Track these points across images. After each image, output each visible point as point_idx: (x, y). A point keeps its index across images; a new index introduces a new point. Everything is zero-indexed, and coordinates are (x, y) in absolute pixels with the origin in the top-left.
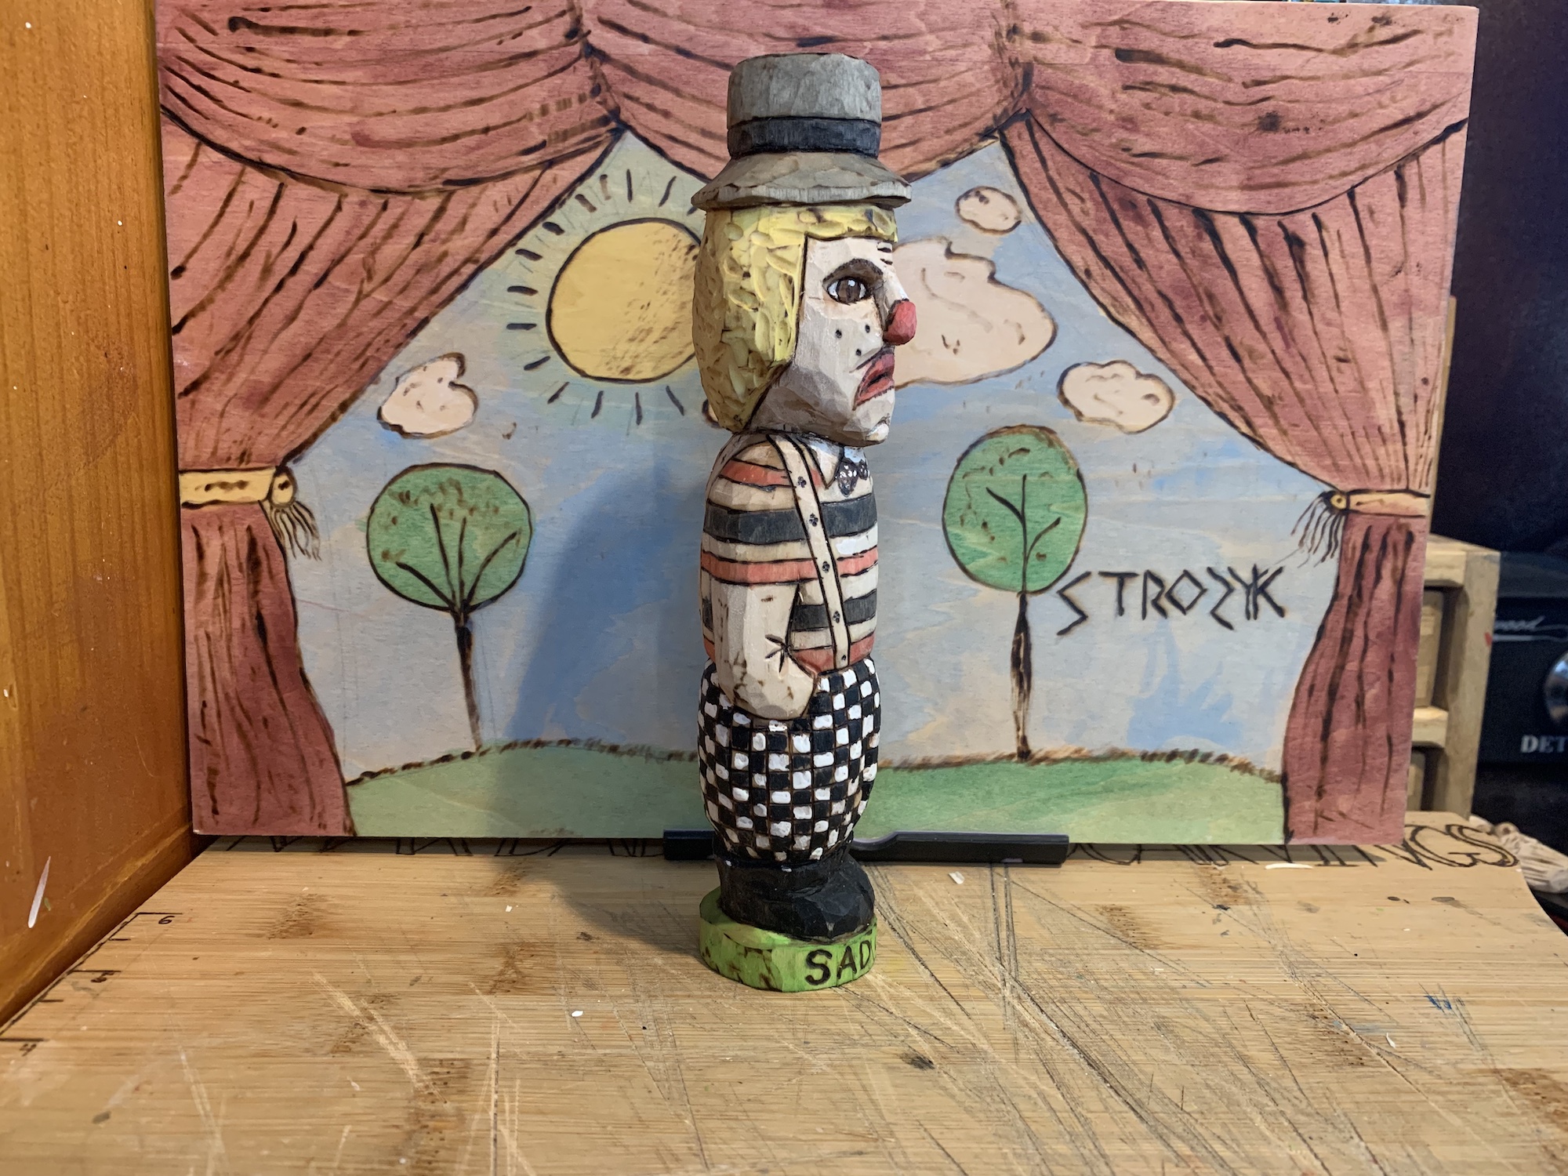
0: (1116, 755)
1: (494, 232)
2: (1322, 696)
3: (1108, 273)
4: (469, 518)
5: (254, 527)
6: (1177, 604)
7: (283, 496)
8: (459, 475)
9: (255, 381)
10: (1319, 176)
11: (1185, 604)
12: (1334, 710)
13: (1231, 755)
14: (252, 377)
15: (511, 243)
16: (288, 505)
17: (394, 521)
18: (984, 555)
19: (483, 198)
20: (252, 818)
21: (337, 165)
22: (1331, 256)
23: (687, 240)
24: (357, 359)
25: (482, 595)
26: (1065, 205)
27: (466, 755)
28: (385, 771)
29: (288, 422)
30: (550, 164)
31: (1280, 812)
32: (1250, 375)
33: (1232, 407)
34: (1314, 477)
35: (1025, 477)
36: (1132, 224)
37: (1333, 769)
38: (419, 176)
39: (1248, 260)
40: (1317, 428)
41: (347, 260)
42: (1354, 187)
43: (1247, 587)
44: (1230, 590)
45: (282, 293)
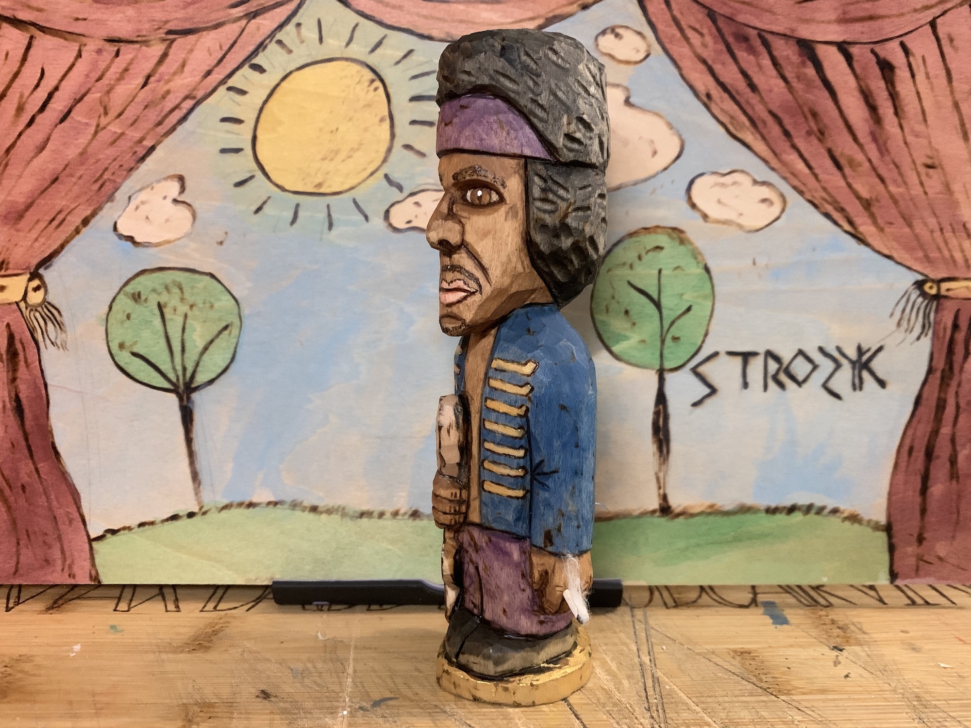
0: (745, 510)
1: (209, 73)
2: (920, 455)
3: (726, 96)
4: (189, 313)
5: (11, 324)
6: (793, 378)
7: (35, 298)
8: (181, 277)
9: (11, 202)
10: (906, 10)
11: (800, 378)
12: (932, 468)
13: (842, 507)
14: (9, 199)
15: (223, 82)
16: (40, 305)
17: (128, 317)
18: (626, 338)
19: (198, 46)
20: (13, 570)
21: (77, 19)
22: (917, 77)
23: (370, 75)
24: (96, 181)
25: (200, 379)
26: (687, 39)
27: (191, 515)
28: (124, 528)
29: (39, 236)
30: (254, 15)
31: (886, 557)
32: (850, 180)
33: (836, 209)
34: (909, 268)
35: (660, 271)
36: (745, 54)
37: (931, 518)
38: (146, 26)
39: (846, 82)
40: (910, 225)
41: (85, 98)
42: (935, 19)
43: (853, 363)
44: (838, 366)
45: (33, 127)
